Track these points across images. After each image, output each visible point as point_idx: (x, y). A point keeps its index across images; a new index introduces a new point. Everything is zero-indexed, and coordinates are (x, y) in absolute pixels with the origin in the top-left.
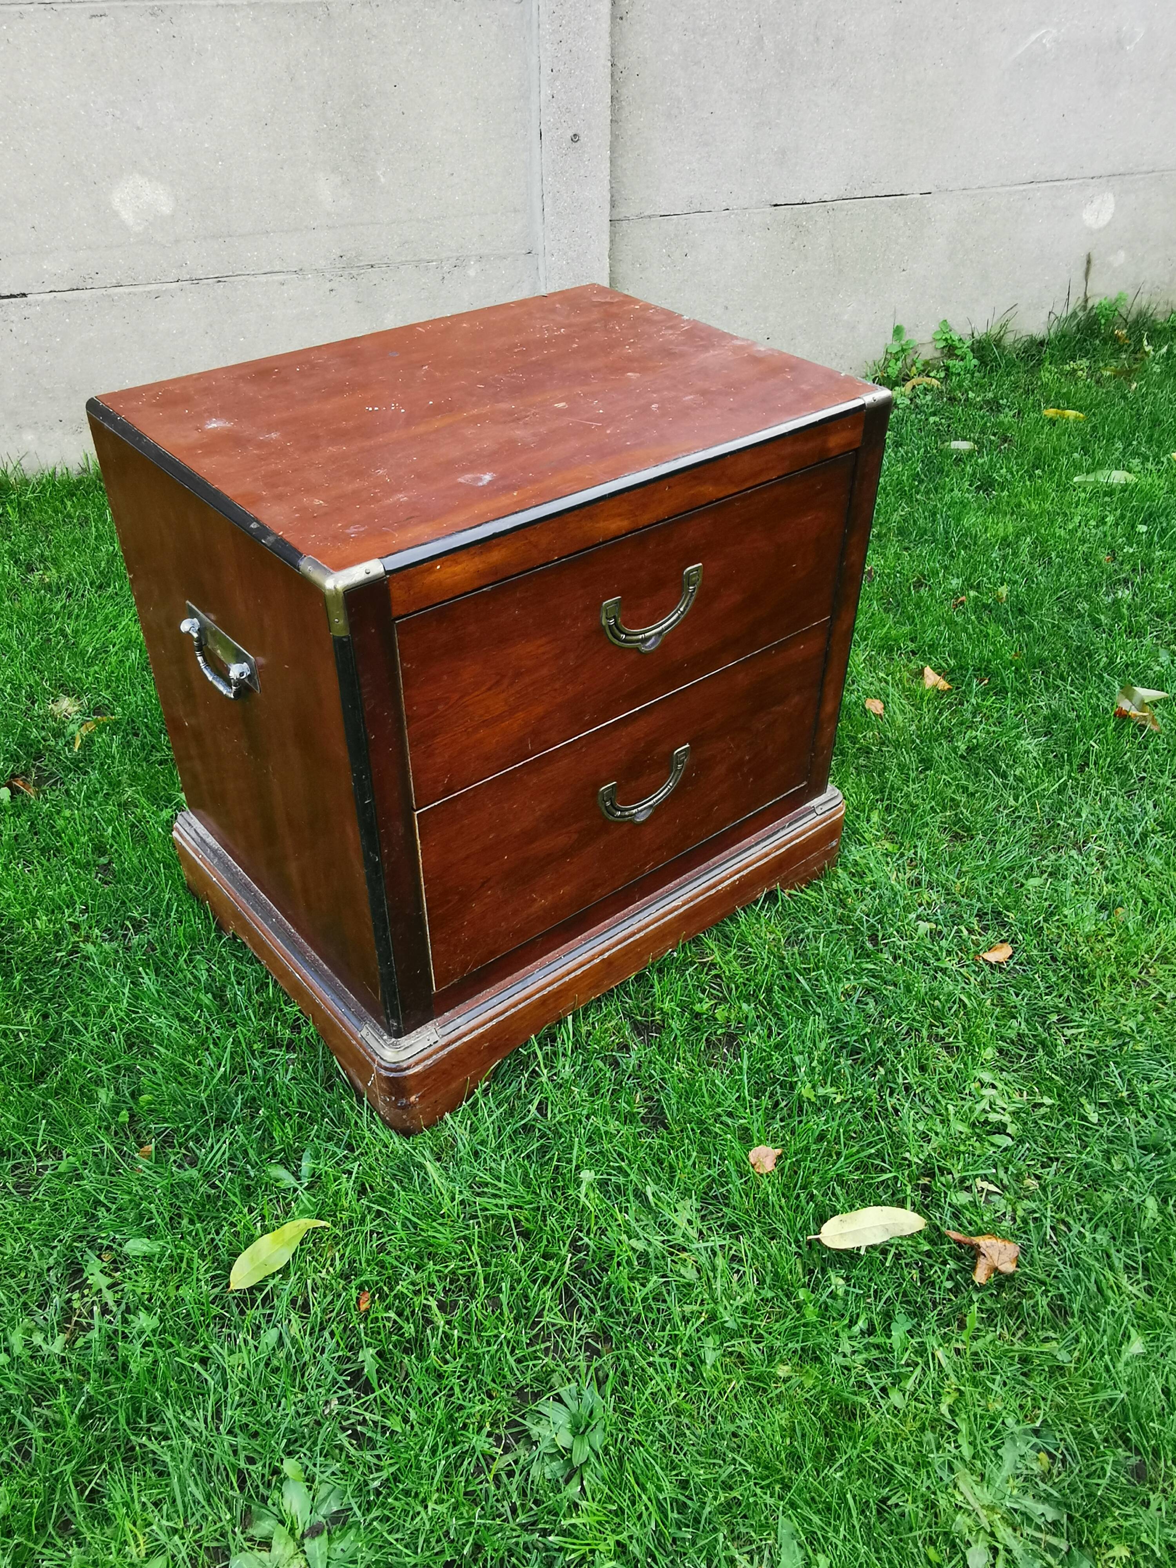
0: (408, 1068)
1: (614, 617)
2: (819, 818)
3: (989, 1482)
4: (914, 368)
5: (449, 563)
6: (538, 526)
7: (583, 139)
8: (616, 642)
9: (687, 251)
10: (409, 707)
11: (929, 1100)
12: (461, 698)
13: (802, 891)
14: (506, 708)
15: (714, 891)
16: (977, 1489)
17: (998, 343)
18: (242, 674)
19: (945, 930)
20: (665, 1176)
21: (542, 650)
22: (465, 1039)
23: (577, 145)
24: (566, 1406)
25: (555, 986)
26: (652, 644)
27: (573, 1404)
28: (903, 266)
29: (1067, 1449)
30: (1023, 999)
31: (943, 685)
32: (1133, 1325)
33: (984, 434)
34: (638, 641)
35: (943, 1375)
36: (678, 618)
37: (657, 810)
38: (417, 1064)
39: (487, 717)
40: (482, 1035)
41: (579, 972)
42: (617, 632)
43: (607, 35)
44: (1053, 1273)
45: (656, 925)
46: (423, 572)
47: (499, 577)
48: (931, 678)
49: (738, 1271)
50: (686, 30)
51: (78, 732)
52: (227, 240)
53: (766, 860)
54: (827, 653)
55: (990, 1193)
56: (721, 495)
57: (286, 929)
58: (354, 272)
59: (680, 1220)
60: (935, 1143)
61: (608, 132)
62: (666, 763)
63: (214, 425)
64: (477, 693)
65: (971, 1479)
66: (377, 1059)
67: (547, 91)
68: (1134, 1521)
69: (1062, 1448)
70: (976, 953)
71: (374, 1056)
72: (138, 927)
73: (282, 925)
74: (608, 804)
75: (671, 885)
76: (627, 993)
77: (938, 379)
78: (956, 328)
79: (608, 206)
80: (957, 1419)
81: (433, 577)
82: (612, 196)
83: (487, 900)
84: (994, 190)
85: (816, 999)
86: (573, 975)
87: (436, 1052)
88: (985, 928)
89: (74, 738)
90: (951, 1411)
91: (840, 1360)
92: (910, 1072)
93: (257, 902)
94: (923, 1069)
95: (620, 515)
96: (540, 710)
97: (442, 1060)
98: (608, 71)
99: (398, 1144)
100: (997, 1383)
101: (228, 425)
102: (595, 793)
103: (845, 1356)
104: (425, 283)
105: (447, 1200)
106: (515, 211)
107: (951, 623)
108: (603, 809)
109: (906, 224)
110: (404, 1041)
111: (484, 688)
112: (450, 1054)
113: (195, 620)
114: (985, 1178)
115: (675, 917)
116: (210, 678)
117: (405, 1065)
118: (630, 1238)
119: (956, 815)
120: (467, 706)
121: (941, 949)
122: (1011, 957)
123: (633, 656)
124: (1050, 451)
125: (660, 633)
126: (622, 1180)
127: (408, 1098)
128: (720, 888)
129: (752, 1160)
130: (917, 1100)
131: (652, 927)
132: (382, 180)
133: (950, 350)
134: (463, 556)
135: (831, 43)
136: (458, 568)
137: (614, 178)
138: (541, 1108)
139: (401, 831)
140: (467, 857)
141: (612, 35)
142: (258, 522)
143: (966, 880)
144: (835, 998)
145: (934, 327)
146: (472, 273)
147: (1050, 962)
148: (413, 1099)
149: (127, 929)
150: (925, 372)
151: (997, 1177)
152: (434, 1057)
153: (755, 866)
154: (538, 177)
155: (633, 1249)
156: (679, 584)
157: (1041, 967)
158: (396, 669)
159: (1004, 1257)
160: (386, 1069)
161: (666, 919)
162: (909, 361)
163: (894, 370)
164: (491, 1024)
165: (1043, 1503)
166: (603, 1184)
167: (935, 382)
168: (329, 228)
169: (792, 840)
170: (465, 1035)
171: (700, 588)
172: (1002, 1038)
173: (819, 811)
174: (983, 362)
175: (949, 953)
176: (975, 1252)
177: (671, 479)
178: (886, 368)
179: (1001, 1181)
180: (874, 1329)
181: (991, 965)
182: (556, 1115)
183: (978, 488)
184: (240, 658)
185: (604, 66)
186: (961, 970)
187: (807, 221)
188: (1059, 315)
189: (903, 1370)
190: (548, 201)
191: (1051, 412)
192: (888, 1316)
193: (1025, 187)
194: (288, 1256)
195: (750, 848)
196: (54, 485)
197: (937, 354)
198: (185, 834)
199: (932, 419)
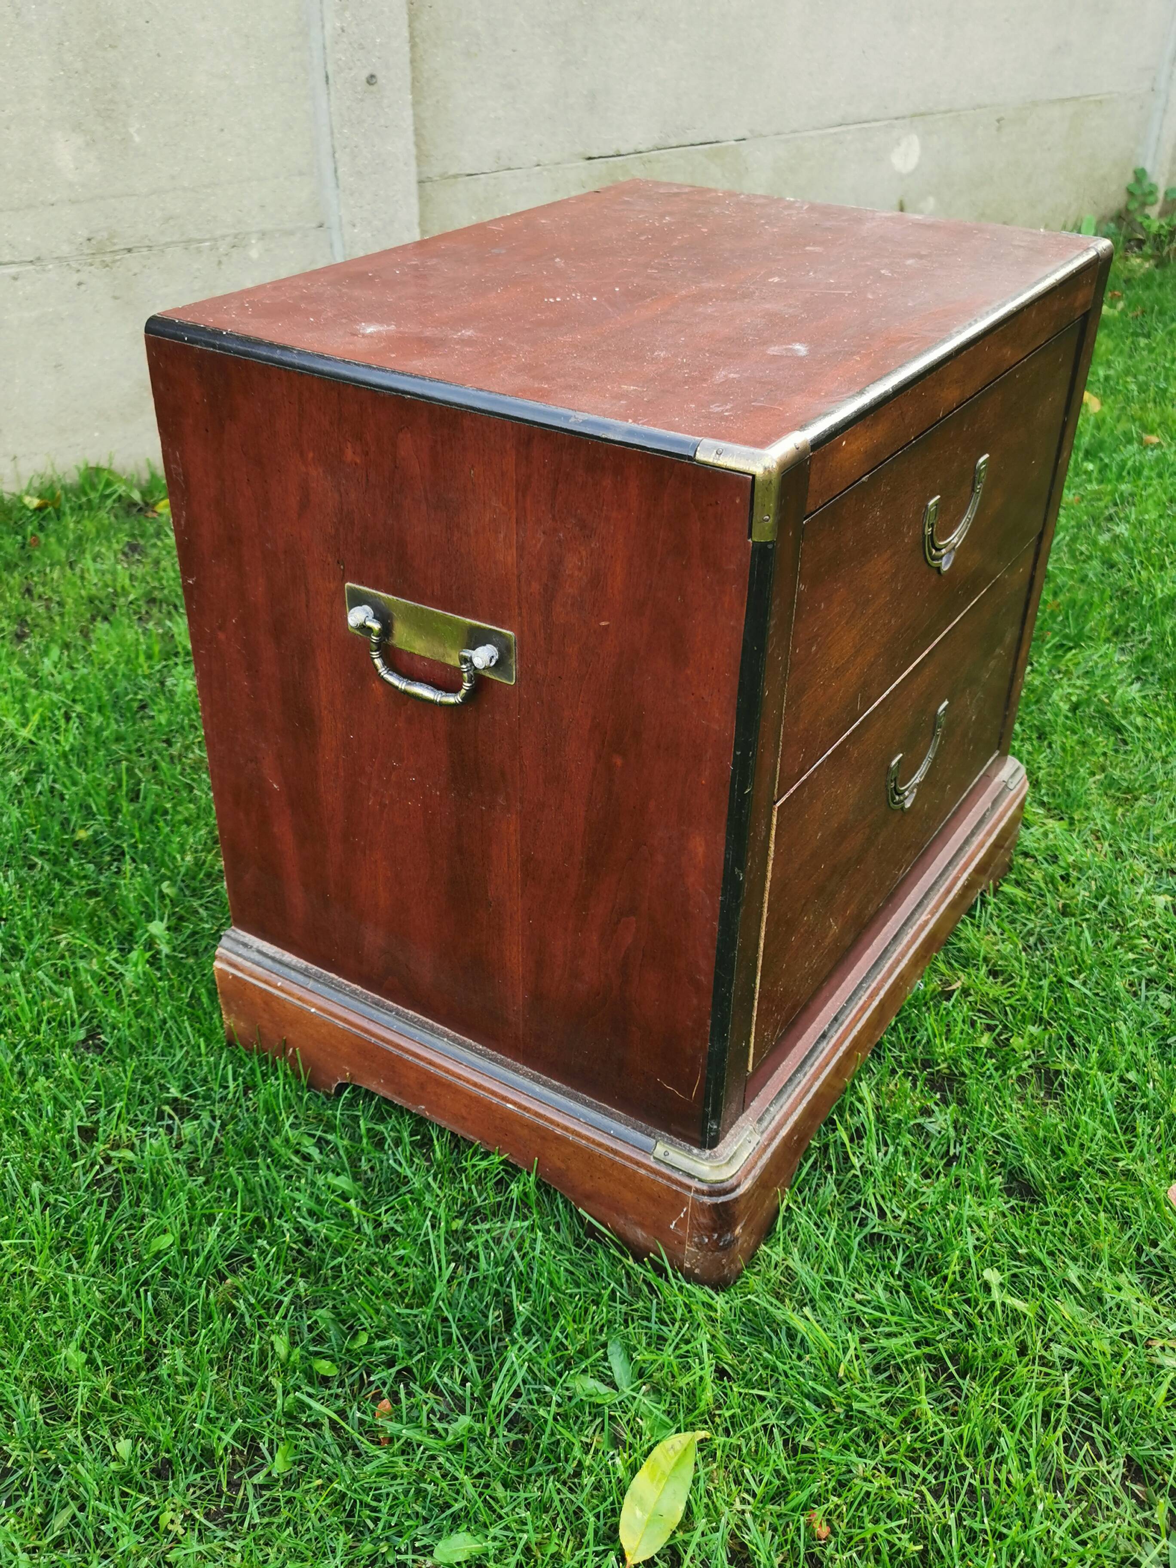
0: (738, 1185)
1: (932, 524)
2: (1012, 793)
5: (850, 438)
7: (381, 80)
8: (929, 559)
15: (952, 896)
18: (491, 659)
22: (783, 1132)
23: (373, 88)
25: (847, 1042)
34: (941, 558)
36: (966, 527)
38: (746, 1177)
39: (840, 663)
41: (863, 1021)
45: (914, 946)
46: (834, 449)
47: (876, 461)
53: (984, 850)
54: (1032, 579)
56: (1013, 362)
58: (108, 258)
61: (408, 72)
62: (932, 728)
63: (369, 329)
66: (690, 1182)
67: (334, 24)
71: (685, 1180)
79: (415, 164)
81: (838, 457)
84: (806, 134)
86: (859, 1025)
97: (766, 1167)
101: (390, 328)
104: (199, 270)
106: (301, 174)
112: (772, 1156)
116: (401, 686)
117: (734, 1181)
120: (829, 648)
123: (934, 579)
125: (953, 548)
127: (733, 1231)
128: (955, 890)
131: (912, 950)
136: (855, 446)
139: (763, 834)
140: (800, 867)
146: (254, 254)
148: (738, 1230)
153: (977, 859)
154: (326, 130)
156: (972, 481)
158: (795, 592)
160: (709, 1194)
161: (921, 938)
168: (73, 202)
169: (998, 823)
170: (781, 1126)
171: (983, 488)
173: (1011, 786)
194: (685, 1494)
195: (968, 838)
198: (239, 960)
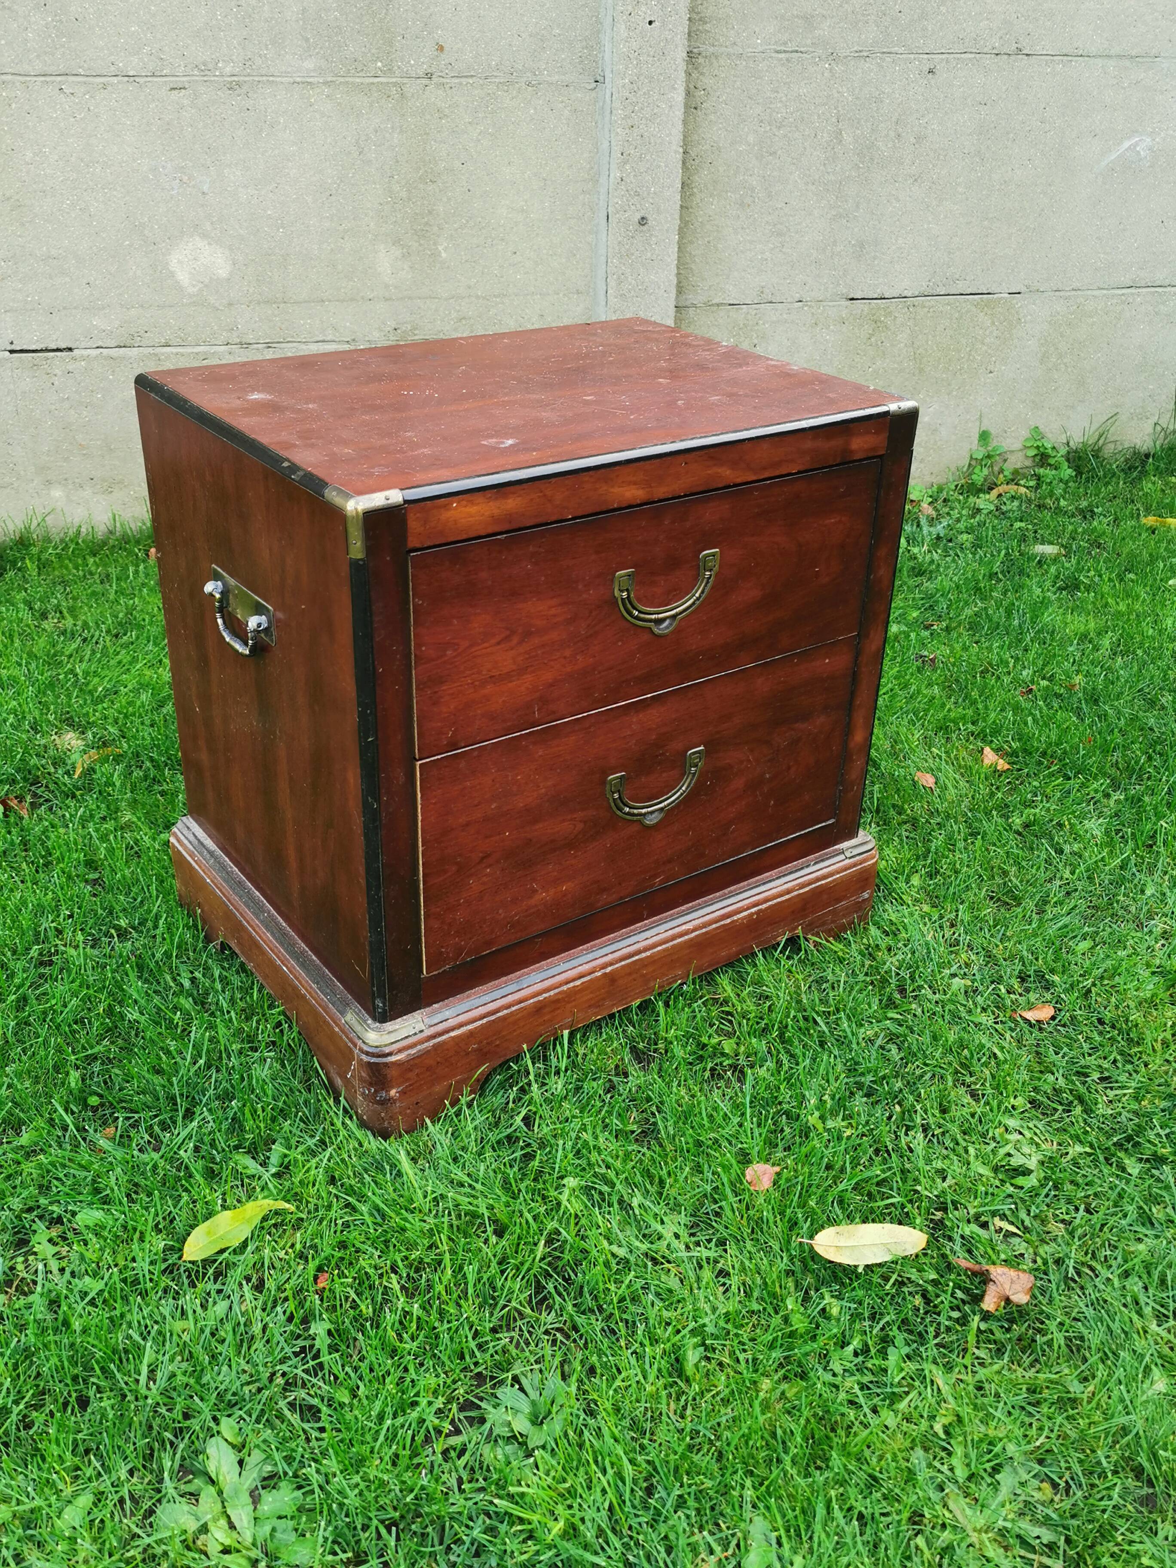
0: (390, 1054)
1: (627, 590)
2: (847, 861)
3: (983, 1506)
4: (1001, 476)
5: (464, 503)
6: (553, 480)
7: (651, 223)
8: (629, 618)
9: (756, 341)
10: (418, 646)
11: (948, 1143)
12: (471, 646)
13: (828, 941)
14: (514, 667)
15: (729, 921)
16: (969, 1512)
17: (1097, 453)
18: (259, 625)
19: (981, 988)
20: (653, 1189)
21: (553, 611)
22: (453, 1034)
23: (645, 228)
24: (526, 1394)
25: (552, 993)
26: (667, 628)
27: (533, 1395)
28: (990, 368)
29: (1072, 1479)
30: (1063, 1057)
31: (1002, 765)
32: (1156, 1364)
33: (1074, 539)
34: (650, 621)
35: (941, 1400)
36: (694, 603)
37: (669, 814)
38: (400, 1051)
39: (495, 673)
40: (471, 1033)
41: (578, 983)
42: (629, 606)
43: (680, 123)
44: (1073, 1315)
45: (664, 946)
46: (440, 507)
47: (514, 526)
48: (990, 756)
49: (724, 1284)
50: (761, 121)
51: (80, 762)
52: (281, 306)
53: (787, 897)
54: (854, 673)
55: (1009, 1235)
56: (739, 480)
57: (277, 924)
59: (668, 1232)
60: (950, 1181)
61: (677, 216)
62: (680, 764)
63: (255, 396)
64: (486, 645)
65: (963, 1502)
66: (359, 1043)
67: (616, 174)
68: (1138, 1546)
69: (1067, 1476)
70: (1014, 1011)
71: (356, 1040)
72: (123, 934)
73: (274, 919)
74: (616, 796)
75: (682, 908)
76: (631, 1022)
77: (1027, 488)
78: (1050, 436)
79: (674, 292)
80: (952, 1442)
81: (449, 514)
82: (679, 282)
83: (485, 879)
84: (1089, 292)
85: (834, 1041)
86: (571, 985)
87: (421, 1042)
88: (1028, 990)
89: (74, 767)
90: (947, 1433)
91: (828, 1377)
92: (929, 1113)
93: (251, 901)
94: (944, 1111)
95: (635, 483)
96: (548, 676)
97: (427, 1053)
98: (679, 157)
99: (373, 1144)
100: (1000, 1409)
101: (269, 397)
102: (604, 782)
103: (834, 1375)
105: (420, 1193)
106: (578, 292)
107: (1017, 708)
108: (611, 801)
109: (993, 323)
110: (389, 1026)
111: (493, 641)
112: (436, 1047)
113: (219, 583)
114: (1003, 1217)
115: (685, 942)
116: (228, 639)
117: (387, 1050)
118: (611, 1244)
119: (1005, 883)
120: (475, 657)
121: (975, 1004)
122: (1053, 1018)
123: (646, 637)
124: (1146, 556)
125: (674, 617)
126: (606, 1189)
127: (388, 1091)
128: (735, 918)
129: (748, 1178)
130: (935, 1140)
131: (659, 948)
132: (444, 255)
133: (1043, 458)
134: (479, 497)
135: (913, 140)
136: (473, 509)
137: (681, 264)
138: (528, 1121)
139: (402, 780)
140: (468, 824)
141: (685, 122)
142: (289, 461)
143: (1009, 945)
144: (854, 1041)
145: (1024, 433)
147: (1096, 1024)
148: (393, 1092)
149: (112, 936)
150: (1013, 480)
151: (1017, 1217)
152: (419, 1047)
153: (775, 901)
154: (603, 259)
155: (613, 1255)
156: (697, 569)
157: (1085, 1029)
158: (408, 603)
159: (1017, 1287)
160: (367, 1053)
161: (675, 942)
162: (996, 469)
163: (979, 476)
164: (480, 1022)
165: (1040, 1527)
166: (587, 1190)
167: (1023, 490)
168: (386, 300)
169: (818, 879)
170: (453, 1029)
171: (716, 575)
172: (1035, 1089)
173: (848, 854)
174: (1079, 473)
175: (984, 1010)
176: (984, 1279)
177: (687, 456)
178: (971, 474)
179: (1023, 1222)
180: (868, 1350)
181: (1031, 1025)
182: (543, 1130)
183: (1061, 589)
184: (259, 610)
185: (676, 152)
186: (997, 1026)
187: (886, 317)
188: (1165, 426)
189: (896, 1390)
190: (612, 283)
191: (1150, 520)
192: (886, 1341)
193: (1120, 292)
194: (247, 1233)
195: (770, 881)
196: (77, 544)
197: (1028, 463)
198: (182, 838)
199: (1018, 525)
